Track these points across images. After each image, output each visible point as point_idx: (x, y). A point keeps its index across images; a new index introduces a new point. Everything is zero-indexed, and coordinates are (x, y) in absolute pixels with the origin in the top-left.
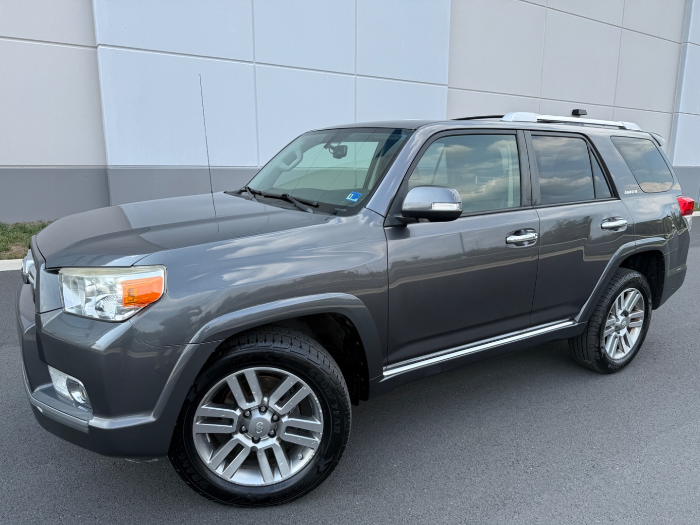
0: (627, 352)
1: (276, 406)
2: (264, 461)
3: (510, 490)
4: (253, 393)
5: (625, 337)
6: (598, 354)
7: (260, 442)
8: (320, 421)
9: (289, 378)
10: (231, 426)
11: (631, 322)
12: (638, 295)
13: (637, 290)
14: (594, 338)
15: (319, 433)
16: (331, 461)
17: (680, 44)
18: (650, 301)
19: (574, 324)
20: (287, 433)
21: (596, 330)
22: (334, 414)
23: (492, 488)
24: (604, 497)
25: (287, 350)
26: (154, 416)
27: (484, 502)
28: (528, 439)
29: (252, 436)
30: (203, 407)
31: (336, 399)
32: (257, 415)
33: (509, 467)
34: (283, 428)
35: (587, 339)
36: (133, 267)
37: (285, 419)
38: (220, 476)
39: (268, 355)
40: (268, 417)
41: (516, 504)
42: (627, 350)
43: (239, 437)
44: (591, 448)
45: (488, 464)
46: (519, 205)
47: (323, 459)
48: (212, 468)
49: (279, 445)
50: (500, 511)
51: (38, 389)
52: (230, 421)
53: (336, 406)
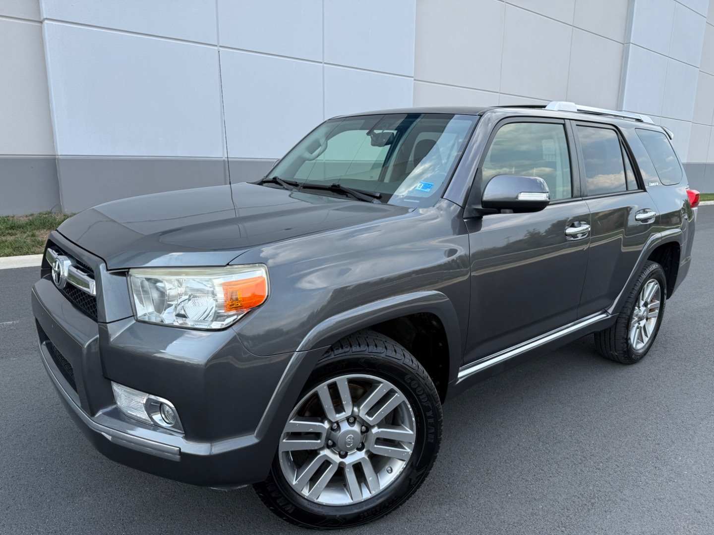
0: (645, 342)
1: (367, 416)
2: (351, 477)
3: (591, 488)
4: (344, 403)
5: (644, 327)
6: (626, 345)
7: (348, 457)
8: (412, 429)
9: (381, 385)
10: (319, 441)
11: (650, 312)
12: (656, 286)
13: (656, 281)
14: (623, 329)
15: (411, 443)
16: (424, 472)
17: (623, 44)
18: (666, 292)
19: (607, 316)
20: (377, 445)
21: (625, 321)
22: (429, 422)
23: (573, 487)
24: (681, 489)
25: (383, 355)
26: (257, 437)
27: (572, 503)
28: (585, 434)
29: (339, 451)
30: (292, 421)
31: (430, 406)
32: (345, 427)
33: (579, 465)
34: (373, 440)
35: (615, 331)
36: (228, 267)
37: (375, 430)
38: (305, 497)
39: (363, 360)
40: (356, 428)
41: (603, 502)
42: (646, 340)
43: (326, 452)
44: (648, 440)
45: (559, 463)
46: (570, 196)
47: (415, 471)
48: (297, 489)
49: (367, 459)
50: (591, 512)
51: (100, 413)
52: (317, 436)
53: (430, 414)
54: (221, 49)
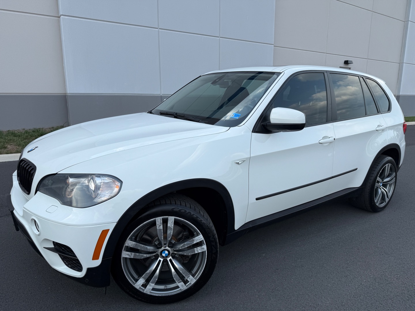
17: (404, 22)
54: (160, 30)
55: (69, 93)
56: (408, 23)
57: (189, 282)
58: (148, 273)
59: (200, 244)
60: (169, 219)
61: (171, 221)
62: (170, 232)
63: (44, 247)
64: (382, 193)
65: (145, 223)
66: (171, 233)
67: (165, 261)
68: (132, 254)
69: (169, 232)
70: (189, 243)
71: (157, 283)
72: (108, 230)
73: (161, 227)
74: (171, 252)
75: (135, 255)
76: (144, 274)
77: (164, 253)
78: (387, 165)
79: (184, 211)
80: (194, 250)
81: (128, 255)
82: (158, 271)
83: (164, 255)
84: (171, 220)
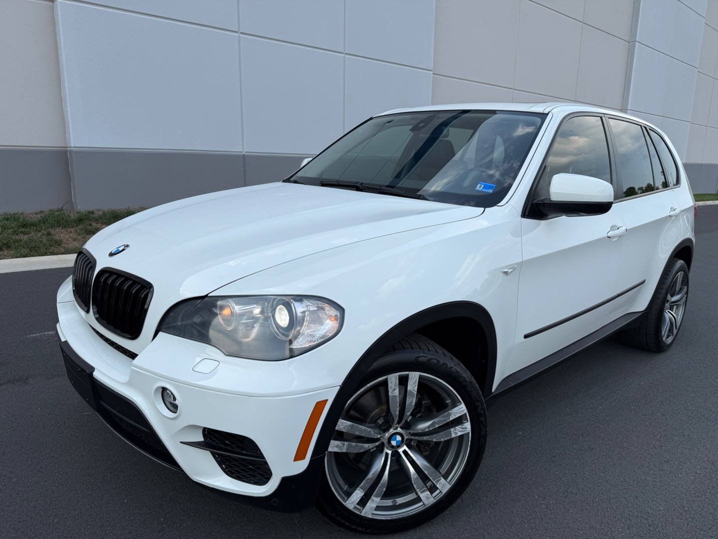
17: (629, 42)
54: (242, 35)
55: (74, 147)
56: (635, 44)
57: (437, 488)
58: (370, 479)
59: (459, 421)
60: (410, 377)
61: (414, 381)
62: (410, 401)
63: (181, 442)
64: (670, 320)
65: (368, 385)
66: (412, 402)
67: (396, 454)
68: (344, 444)
69: (408, 401)
70: (442, 419)
71: (385, 496)
72: (326, 401)
73: (397, 392)
74: (406, 437)
75: (349, 446)
76: (364, 481)
77: (395, 439)
78: (679, 273)
79: (436, 361)
80: (451, 431)
81: (337, 446)
82: (387, 472)
83: (394, 443)
84: (414, 377)
